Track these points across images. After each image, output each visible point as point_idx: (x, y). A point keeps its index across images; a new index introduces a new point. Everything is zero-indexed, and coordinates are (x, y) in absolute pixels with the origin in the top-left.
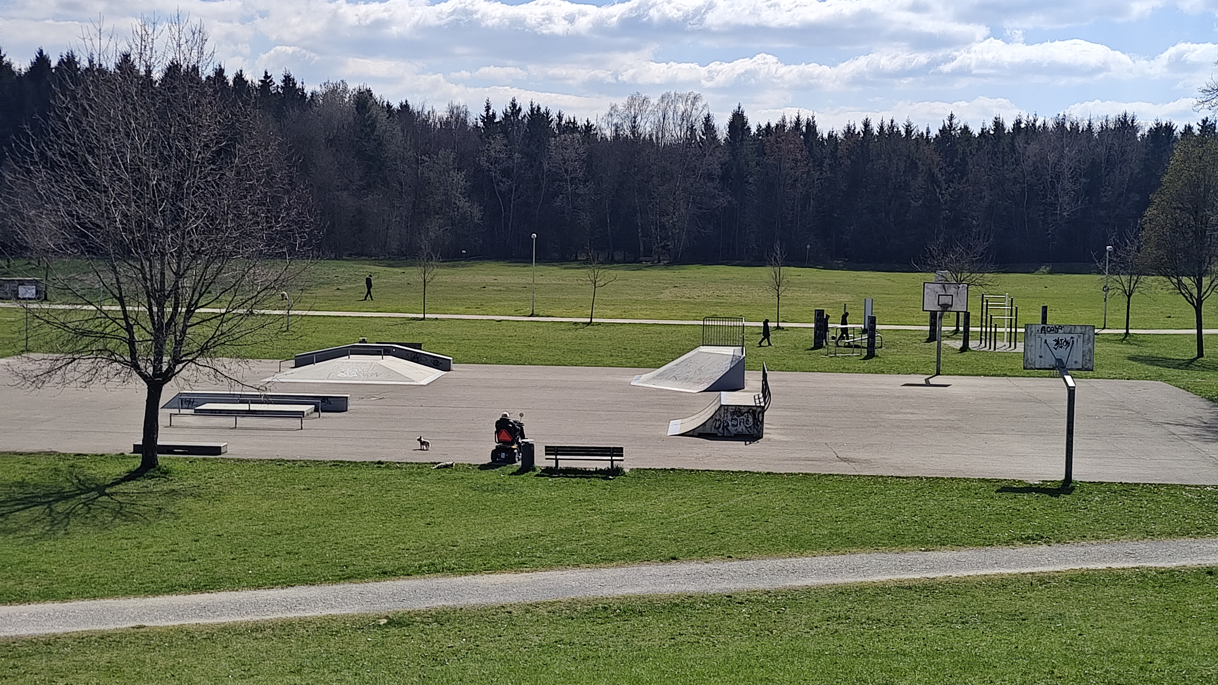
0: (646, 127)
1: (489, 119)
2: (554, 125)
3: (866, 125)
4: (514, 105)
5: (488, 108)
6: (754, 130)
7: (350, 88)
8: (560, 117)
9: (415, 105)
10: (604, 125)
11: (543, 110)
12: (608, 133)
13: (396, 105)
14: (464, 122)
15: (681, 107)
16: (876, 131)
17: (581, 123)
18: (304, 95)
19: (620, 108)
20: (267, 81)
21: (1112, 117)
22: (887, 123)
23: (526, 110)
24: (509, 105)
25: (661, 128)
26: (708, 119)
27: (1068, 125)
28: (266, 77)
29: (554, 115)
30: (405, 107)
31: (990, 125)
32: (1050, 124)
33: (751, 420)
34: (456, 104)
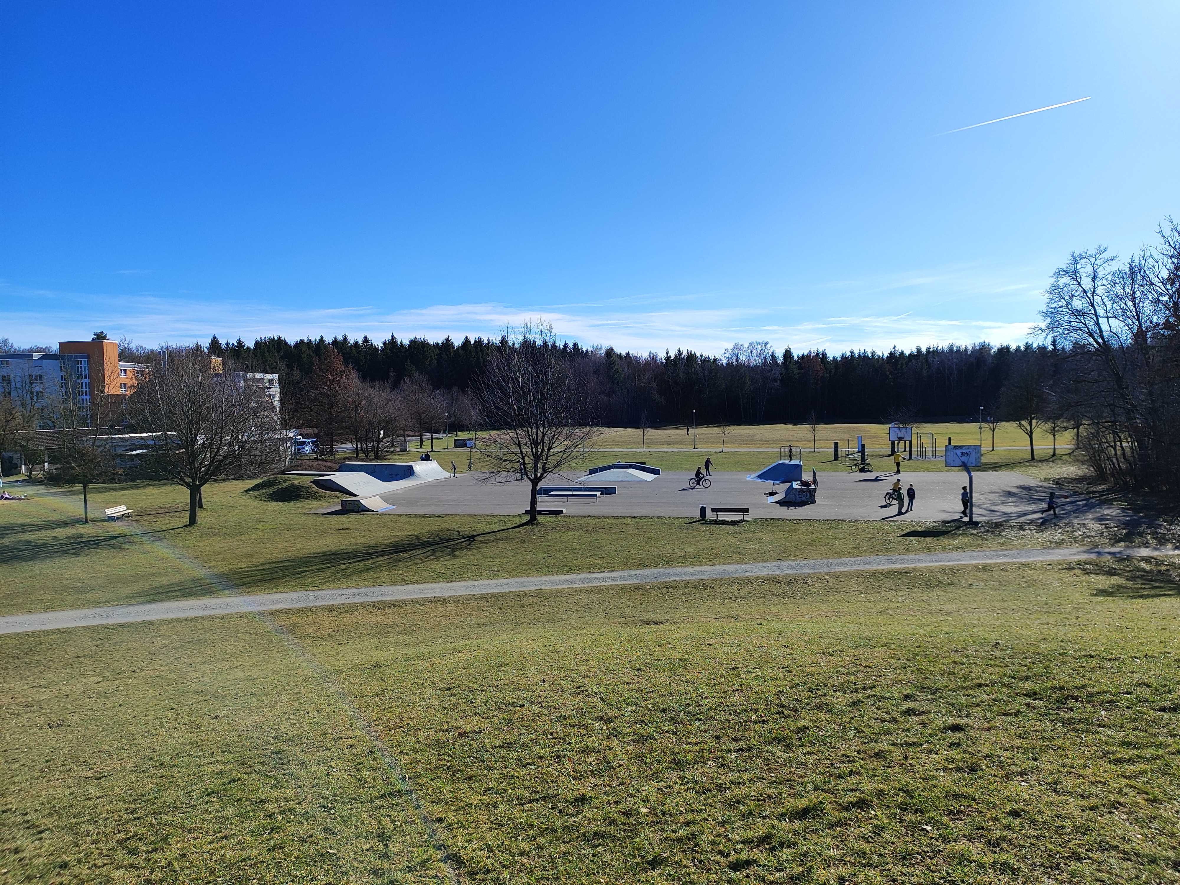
0: (743, 358)
1: (668, 358)
2: (698, 360)
3: (852, 352)
4: (679, 351)
5: (667, 354)
6: (796, 357)
7: (603, 347)
8: (701, 355)
9: (633, 353)
10: (722, 358)
11: (693, 353)
12: (725, 362)
13: (624, 354)
14: (656, 360)
15: (759, 347)
16: (857, 355)
17: (712, 358)
18: (582, 352)
19: (730, 350)
20: (566, 346)
21: (977, 344)
22: (862, 351)
23: (685, 353)
24: (677, 351)
25: (750, 357)
26: (773, 353)
27: (955, 349)
28: (566, 344)
29: (698, 355)
30: (628, 355)
31: (914, 350)
32: (946, 348)
33: (808, 494)
34: (652, 352)
